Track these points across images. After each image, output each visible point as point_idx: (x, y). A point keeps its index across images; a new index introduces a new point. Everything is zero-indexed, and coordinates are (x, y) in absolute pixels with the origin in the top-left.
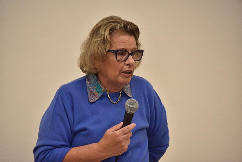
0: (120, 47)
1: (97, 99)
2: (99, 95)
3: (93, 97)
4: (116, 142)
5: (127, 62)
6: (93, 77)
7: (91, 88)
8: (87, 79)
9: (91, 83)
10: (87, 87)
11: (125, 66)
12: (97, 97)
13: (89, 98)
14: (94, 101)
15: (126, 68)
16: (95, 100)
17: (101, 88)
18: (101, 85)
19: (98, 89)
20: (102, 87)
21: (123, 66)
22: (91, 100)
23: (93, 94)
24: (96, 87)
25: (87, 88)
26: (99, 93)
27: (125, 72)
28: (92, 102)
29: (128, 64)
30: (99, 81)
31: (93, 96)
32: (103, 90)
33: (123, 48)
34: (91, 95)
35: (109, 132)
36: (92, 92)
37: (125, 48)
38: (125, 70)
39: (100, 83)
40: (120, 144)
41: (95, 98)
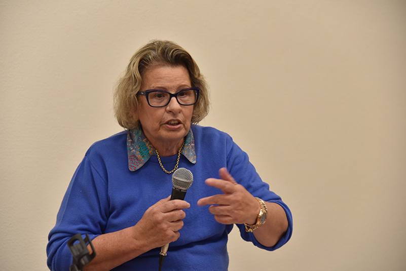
0: (154, 85)
1: (141, 165)
2: (145, 160)
3: (136, 163)
4: (154, 223)
5: (168, 108)
6: (138, 132)
7: (133, 149)
8: (128, 135)
9: (133, 142)
10: (128, 147)
11: (166, 113)
12: (142, 163)
13: (129, 164)
14: (136, 169)
15: (169, 117)
16: (138, 168)
17: (147, 148)
18: (147, 145)
19: (142, 150)
20: (149, 148)
21: (164, 114)
22: (132, 168)
23: (135, 158)
24: (140, 147)
25: (128, 149)
26: (143, 156)
27: (168, 123)
28: (134, 170)
29: (170, 111)
30: (146, 139)
31: (136, 161)
32: (150, 152)
33: (160, 86)
34: (133, 160)
36: (134, 156)
37: (163, 86)
38: (167, 120)
39: (147, 142)
40: (159, 226)
41: (138, 164)
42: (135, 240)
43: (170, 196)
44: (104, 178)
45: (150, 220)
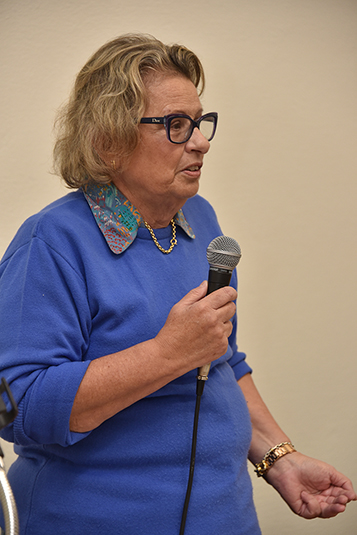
0: (169, 108)
1: (128, 244)
2: (133, 234)
3: (118, 242)
4: (202, 327)
5: (191, 145)
6: (111, 192)
7: (109, 219)
8: (89, 200)
9: (103, 209)
10: (97, 218)
11: (185, 154)
12: (129, 239)
13: (109, 244)
14: (123, 250)
15: (189, 160)
16: (124, 248)
17: (133, 216)
18: (131, 210)
19: (126, 219)
21: (182, 155)
22: (116, 249)
23: (114, 234)
24: (120, 214)
25: (98, 221)
26: (130, 228)
28: (119, 252)
29: (193, 150)
30: (127, 201)
31: (117, 237)
32: (138, 220)
33: (179, 109)
34: (112, 237)
35: (181, 307)
36: (112, 229)
37: (183, 109)
39: (130, 205)
40: (211, 331)
41: (123, 242)
42: (167, 360)
43: (206, 283)
44: (77, 269)
45: (195, 323)
